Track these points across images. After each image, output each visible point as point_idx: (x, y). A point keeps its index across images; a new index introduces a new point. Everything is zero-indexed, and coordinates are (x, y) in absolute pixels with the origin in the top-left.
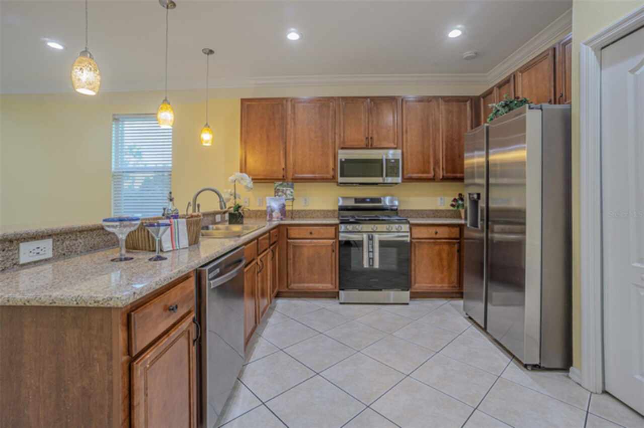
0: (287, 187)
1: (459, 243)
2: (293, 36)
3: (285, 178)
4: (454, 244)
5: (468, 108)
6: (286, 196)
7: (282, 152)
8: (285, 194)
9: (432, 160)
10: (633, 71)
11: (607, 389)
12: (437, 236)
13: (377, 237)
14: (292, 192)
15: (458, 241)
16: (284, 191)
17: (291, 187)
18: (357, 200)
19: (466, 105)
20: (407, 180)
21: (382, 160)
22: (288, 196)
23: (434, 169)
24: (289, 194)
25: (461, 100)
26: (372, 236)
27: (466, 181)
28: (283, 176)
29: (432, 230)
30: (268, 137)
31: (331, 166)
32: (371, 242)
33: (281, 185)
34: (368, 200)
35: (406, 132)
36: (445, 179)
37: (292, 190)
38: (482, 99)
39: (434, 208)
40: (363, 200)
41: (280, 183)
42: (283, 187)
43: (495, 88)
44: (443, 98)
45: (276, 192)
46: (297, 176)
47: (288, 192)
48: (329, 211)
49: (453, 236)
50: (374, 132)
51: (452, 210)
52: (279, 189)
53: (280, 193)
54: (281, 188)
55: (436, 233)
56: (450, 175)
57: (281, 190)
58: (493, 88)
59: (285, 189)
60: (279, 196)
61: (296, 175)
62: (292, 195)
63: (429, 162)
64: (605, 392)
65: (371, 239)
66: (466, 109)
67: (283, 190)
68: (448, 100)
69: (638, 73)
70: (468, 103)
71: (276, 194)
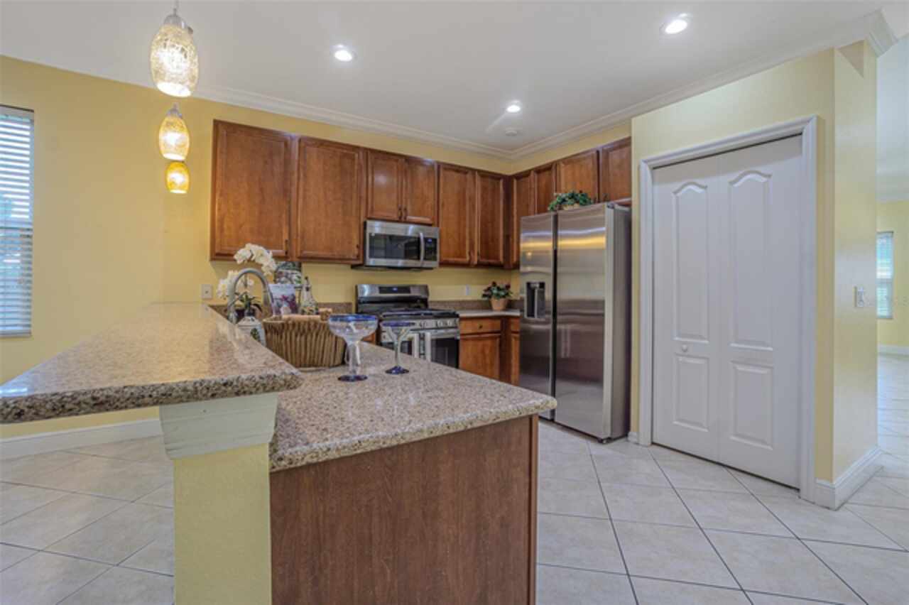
0: (294, 269)
1: (500, 337)
2: (343, 55)
3: (288, 255)
4: (496, 338)
5: (501, 187)
6: (292, 283)
7: (284, 216)
8: (290, 280)
9: (467, 242)
10: (675, 193)
11: (655, 441)
12: (482, 330)
13: (429, 335)
14: (299, 277)
15: (499, 334)
16: (289, 276)
17: (297, 270)
18: (382, 290)
19: (498, 184)
20: (444, 264)
21: (419, 238)
22: (295, 283)
23: (470, 254)
24: (295, 280)
25: (496, 177)
26: (424, 335)
27: (522, 269)
28: (286, 253)
29: (477, 324)
30: (261, 190)
31: (356, 241)
32: (422, 342)
33: (284, 265)
34: (395, 289)
35: (443, 205)
36: (479, 265)
37: (299, 275)
38: (515, 181)
39: (461, 299)
40: (389, 290)
41: (283, 262)
42: (288, 269)
43: (532, 172)
44: (479, 171)
45: (276, 277)
46: (307, 253)
47: (295, 277)
48: (341, 305)
49: (496, 330)
50: (409, 203)
51: (484, 301)
52: (281, 273)
53: (283, 279)
54: (284, 271)
55: (481, 327)
56: (485, 261)
57: (284, 274)
58: (530, 171)
59: (289, 272)
60: (282, 283)
61: (305, 252)
62: (300, 282)
63: (464, 245)
64: (653, 443)
65: (422, 338)
66: (499, 188)
67: (287, 274)
68: (484, 175)
69: (679, 194)
70: (501, 182)
71: (278, 280)
